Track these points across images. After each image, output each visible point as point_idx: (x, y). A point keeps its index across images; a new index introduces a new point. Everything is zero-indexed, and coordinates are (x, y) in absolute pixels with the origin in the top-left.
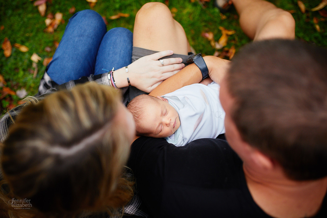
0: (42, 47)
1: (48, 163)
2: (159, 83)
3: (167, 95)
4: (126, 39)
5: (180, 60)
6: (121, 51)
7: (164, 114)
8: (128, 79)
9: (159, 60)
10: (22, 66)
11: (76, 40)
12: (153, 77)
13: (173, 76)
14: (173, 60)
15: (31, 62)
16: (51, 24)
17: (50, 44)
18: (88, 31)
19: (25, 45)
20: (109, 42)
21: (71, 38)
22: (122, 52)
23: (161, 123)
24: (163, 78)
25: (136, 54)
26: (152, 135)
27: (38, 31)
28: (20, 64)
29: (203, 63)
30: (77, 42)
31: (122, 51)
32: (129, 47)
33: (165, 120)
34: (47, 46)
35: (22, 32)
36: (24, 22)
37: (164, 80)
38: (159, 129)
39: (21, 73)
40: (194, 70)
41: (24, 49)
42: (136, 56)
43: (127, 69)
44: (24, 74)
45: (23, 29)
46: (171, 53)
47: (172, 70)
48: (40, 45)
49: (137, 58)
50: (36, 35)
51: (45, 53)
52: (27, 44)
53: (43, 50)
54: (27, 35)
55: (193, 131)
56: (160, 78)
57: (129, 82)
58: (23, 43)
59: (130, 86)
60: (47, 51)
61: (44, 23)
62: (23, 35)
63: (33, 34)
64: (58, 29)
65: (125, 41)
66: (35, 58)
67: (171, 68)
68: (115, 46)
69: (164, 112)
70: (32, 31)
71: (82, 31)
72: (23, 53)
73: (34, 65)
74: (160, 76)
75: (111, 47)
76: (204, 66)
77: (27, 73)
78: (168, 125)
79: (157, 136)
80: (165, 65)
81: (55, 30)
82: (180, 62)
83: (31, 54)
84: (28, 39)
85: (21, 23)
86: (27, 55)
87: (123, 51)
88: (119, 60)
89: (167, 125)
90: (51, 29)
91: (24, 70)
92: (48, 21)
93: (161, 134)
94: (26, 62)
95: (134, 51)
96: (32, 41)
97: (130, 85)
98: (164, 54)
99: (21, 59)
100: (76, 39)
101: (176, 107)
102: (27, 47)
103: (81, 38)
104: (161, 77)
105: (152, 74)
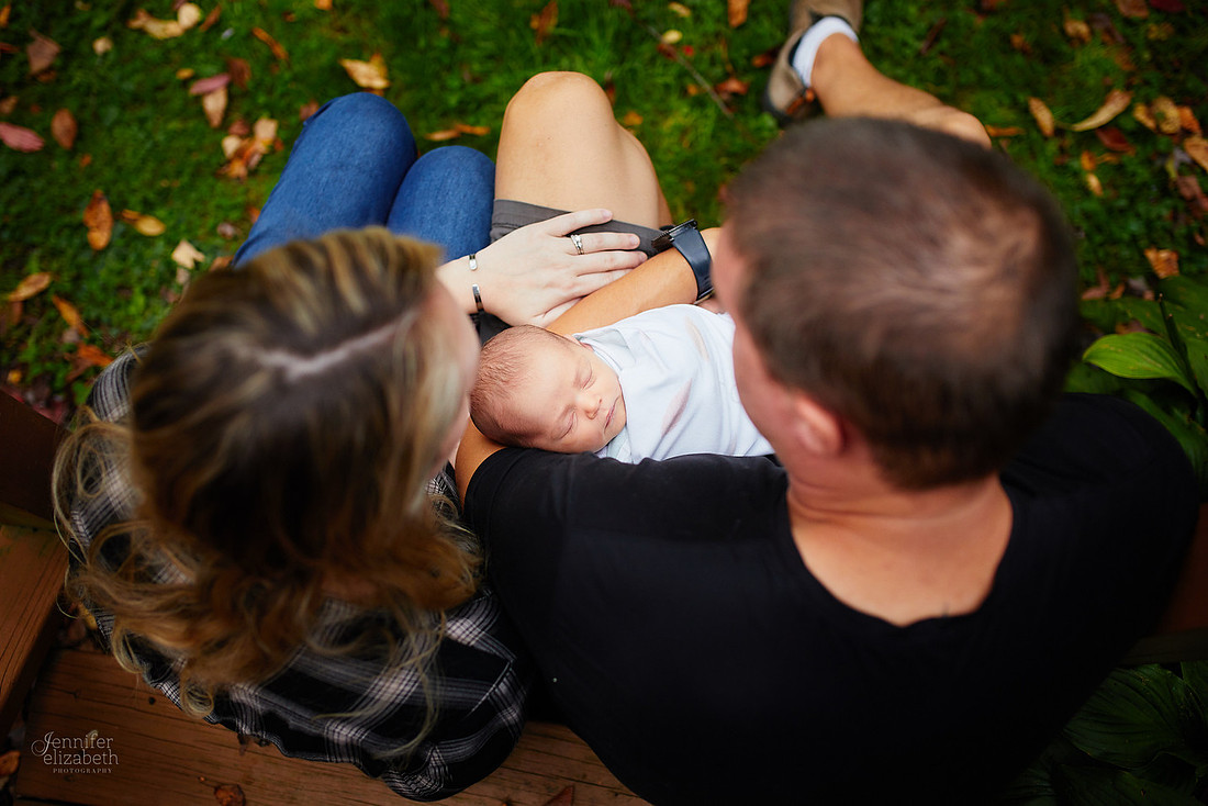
0: (210, 222)
1: (255, 386)
2: (568, 306)
3: (590, 334)
4: (475, 177)
5: (635, 240)
6: (457, 213)
7: (581, 383)
8: (475, 289)
9: (568, 235)
10: (141, 279)
11: (324, 179)
12: (550, 285)
13: (610, 284)
14: (610, 238)
15: (171, 268)
16: (239, 154)
17: (235, 215)
18: (361, 154)
19: (154, 215)
20: (422, 185)
21: (309, 174)
22: (462, 215)
23: (570, 408)
24: (579, 290)
25: (502, 221)
26: (541, 442)
27: (197, 173)
28: (136, 272)
29: (702, 247)
30: (327, 182)
31: (462, 212)
32: (483, 203)
33: (585, 399)
34: (226, 220)
35: (147, 176)
36: (156, 145)
37: (582, 297)
38: (566, 423)
39: (140, 300)
40: (673, 269)
41: (150, 227)
42: (501, 225)
43: (473, 262)
44: (147, 306)
45: (151, 165)
46: (605, 218)
47: (609, 267)
48: (204, 215)
49: (505, 230)
50: (191, 186)
51: (218, 241)
52: (162, 212)
53: (213, 232)
54: (164, 184)
55: (661, 435)
56: (570, 288)
57: (478, 299)
58: (148, 208)
59: (481, 313)
60: (224, 235)
61: (219, 149)
62: (150, 185)
63: (185, 179)
64: (263, 168)
65: (471, 183)
66: (185, 255)
67: (603, 260)
68: (439, 198)
69: (584, 377)
70: (179, 174)
71: (344, 153)
72: (148, 240)
73: (182, 277)
74: (570, 284)
75: (430, 202)
76: (706, 257)
77: (155, 302)
78: (591, 415)
79: (557, 446)
80: (585, 250)
81: (253, 173)
82: (632, 245)
83: (173, 244)
84: (165, 196)
85: (148, 145)
86: (160, 246)
87: (466, 212)
88: (452, 240)
89: (587, 412)
90: (238, 169)
91: (147, 292)
92: (231, 144)
93: (568, 439)
94: (157, 266)
95: (496, 212)
96: (177, 204)
97: (481, 309)
98: (585, 218)
99: (140, 259)
100: (325, 176)
101: (614, 365)
102: (161, 220)
103: (340, 173)
104: (574, 285)
105: (547, 275)
